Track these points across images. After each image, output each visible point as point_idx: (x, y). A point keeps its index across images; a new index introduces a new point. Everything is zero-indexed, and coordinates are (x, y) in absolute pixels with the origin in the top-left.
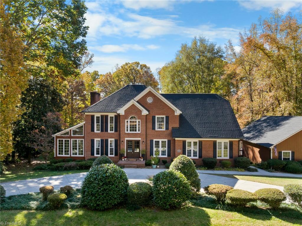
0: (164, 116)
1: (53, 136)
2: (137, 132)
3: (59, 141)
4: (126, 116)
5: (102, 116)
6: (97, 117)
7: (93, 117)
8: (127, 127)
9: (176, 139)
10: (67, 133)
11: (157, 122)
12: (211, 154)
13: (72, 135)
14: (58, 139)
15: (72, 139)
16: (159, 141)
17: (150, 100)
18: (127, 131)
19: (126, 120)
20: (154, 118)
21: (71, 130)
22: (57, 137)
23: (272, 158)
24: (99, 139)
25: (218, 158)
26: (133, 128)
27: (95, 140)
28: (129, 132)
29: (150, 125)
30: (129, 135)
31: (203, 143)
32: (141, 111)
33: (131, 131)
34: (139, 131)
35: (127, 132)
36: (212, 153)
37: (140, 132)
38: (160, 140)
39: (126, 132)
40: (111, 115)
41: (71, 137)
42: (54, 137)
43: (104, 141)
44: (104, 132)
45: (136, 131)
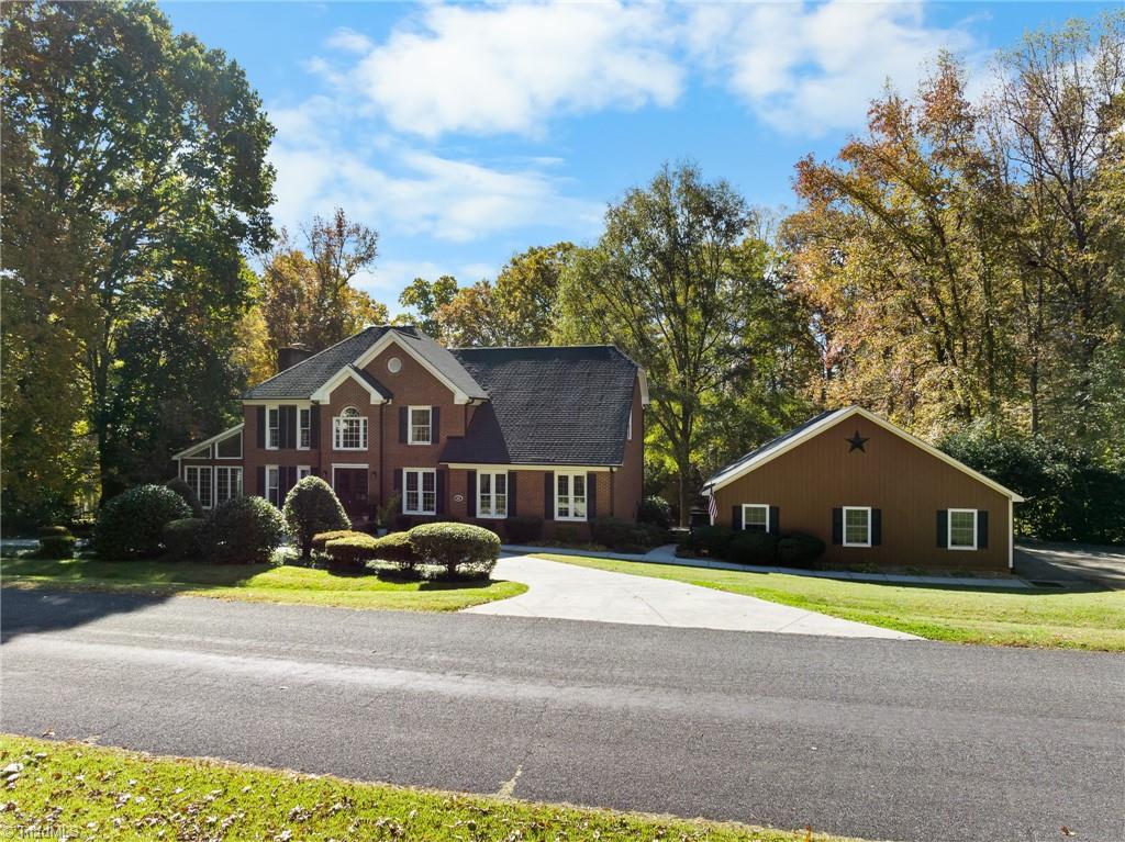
0: (428, 408)
1: (174, 458)
2: (362, 448)
3: (189, 470)
4: (334, 409)
5: (282, 408)
6: (271, 411)
7: (261, 409)
8: (338, 437)
9: (452, 466)
10: (206, 452)
11: (413, 423)
12: (540, 508)
13: (217, 457)
14: (186, 467)
15: (216, 467)
16: (416, 473)
17: (394, 366)
18: (338, 445)
19: (335, 419)
20: (404, 412)
21: (213, 445)
22: (184, 462)
23: (712, 523)
24: (276, 467)
25: (557, 518)
26: (351, 437)
27: (268, 468)
28: (342, 448)
29: (393, 431)
30: (341, 456)
31: (519, 478)
32: (368, 395)
33: (345, 445)
34: (365, 446)
35: (337, 449)
36: (543, 503)
37: (366, 449)
38: (420, 471)
39: (335, 448)
40: (303, 405)
41: (214, 462)
42: (176, 462)
43: (287, 473)
44: (286, 450)
45: (358, 445)
